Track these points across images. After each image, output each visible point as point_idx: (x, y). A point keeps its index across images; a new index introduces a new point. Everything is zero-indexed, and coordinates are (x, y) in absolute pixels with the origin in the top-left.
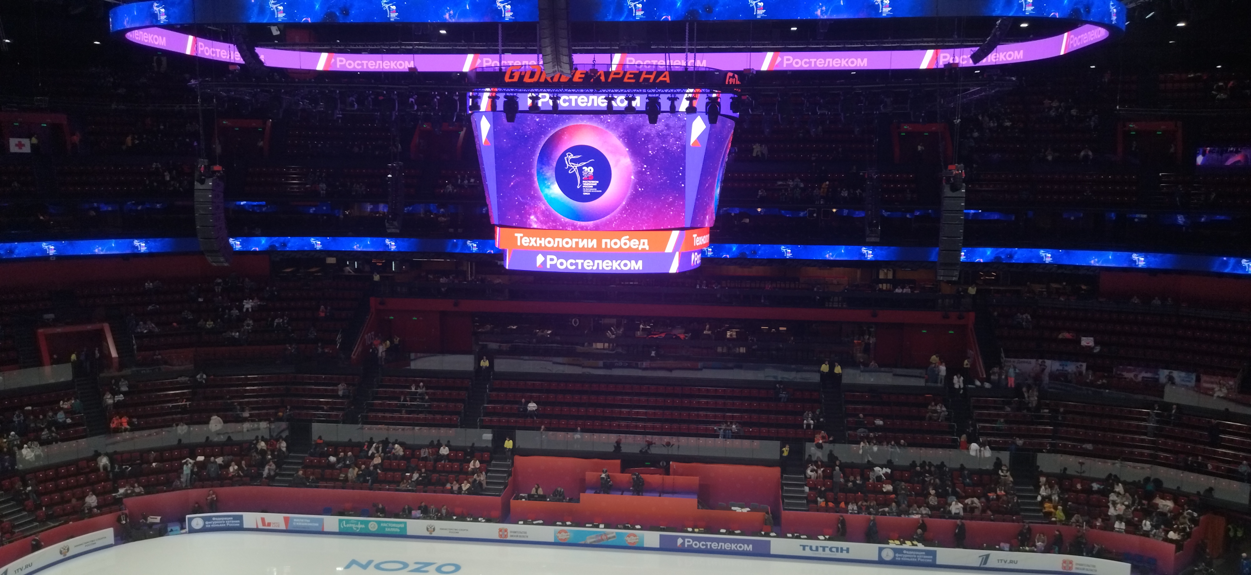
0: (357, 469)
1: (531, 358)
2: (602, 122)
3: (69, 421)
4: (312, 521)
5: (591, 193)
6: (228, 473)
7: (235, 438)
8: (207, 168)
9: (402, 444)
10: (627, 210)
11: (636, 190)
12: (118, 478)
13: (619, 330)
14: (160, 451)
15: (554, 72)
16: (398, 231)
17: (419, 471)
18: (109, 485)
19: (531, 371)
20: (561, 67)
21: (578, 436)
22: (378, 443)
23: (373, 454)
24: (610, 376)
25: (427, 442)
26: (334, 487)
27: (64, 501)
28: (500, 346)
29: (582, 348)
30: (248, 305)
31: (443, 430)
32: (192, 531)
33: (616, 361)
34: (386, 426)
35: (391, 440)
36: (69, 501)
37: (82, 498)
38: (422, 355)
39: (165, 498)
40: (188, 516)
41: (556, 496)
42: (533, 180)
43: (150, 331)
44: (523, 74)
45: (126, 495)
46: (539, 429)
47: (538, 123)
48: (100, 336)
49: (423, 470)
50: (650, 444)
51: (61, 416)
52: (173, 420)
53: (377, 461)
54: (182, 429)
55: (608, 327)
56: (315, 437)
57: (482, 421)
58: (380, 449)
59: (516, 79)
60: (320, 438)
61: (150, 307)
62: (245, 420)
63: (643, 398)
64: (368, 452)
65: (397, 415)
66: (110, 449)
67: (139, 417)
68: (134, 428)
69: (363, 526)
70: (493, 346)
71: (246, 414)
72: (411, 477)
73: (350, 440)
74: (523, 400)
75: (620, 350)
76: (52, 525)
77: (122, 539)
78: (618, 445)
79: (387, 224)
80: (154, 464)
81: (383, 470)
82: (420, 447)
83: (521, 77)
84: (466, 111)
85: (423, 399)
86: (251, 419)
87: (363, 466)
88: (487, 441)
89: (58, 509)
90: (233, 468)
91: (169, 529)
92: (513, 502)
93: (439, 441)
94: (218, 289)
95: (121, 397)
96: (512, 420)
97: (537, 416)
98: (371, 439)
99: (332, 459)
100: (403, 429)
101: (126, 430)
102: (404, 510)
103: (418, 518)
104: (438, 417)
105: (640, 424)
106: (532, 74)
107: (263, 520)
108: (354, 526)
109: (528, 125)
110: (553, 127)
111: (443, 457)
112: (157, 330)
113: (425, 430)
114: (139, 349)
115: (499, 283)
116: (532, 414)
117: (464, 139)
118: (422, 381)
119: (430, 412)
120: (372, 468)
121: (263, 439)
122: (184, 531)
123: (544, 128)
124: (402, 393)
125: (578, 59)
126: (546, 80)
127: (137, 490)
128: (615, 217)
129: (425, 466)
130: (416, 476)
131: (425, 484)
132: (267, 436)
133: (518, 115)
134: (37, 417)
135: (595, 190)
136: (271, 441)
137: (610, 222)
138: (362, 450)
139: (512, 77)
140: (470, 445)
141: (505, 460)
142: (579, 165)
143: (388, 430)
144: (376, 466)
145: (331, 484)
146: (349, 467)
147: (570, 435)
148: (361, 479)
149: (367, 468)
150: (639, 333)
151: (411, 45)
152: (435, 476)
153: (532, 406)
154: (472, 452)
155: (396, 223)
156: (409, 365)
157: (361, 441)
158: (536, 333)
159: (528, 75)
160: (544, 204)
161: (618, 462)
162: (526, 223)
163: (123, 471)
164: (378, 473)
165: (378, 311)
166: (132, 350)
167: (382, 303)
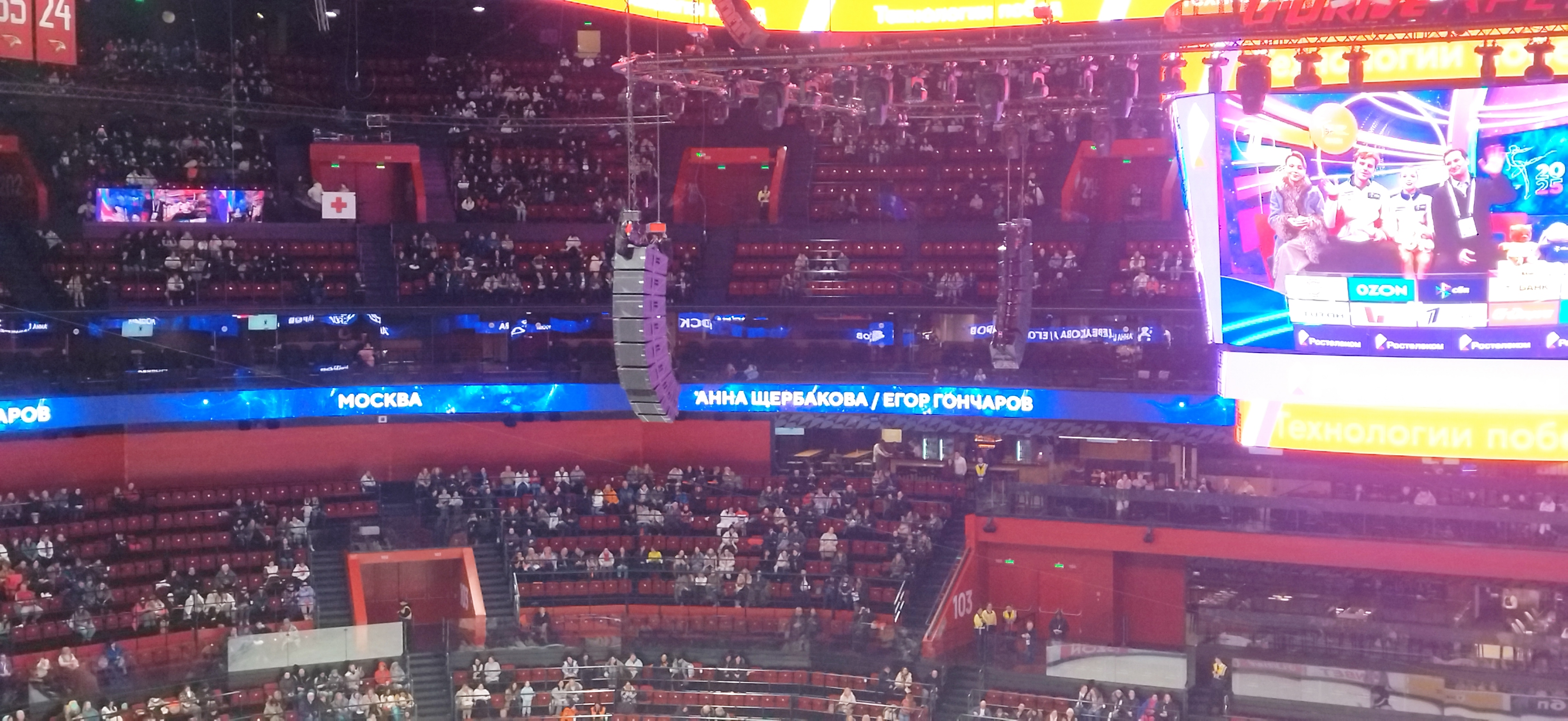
8: (638, 227)
13: (1544, 618)
43: (545, 567)
79: (993, 352)
84: (1155, 95)
114: (526, 602)
118: (1071, 705)
126: (1335, 15)
133: (1269, 98)
155: (1011, 348)
156: (1046, 668)
159: (1294, 10)
165: (983, 547)
166: (512, 605)
167: (991, 529)
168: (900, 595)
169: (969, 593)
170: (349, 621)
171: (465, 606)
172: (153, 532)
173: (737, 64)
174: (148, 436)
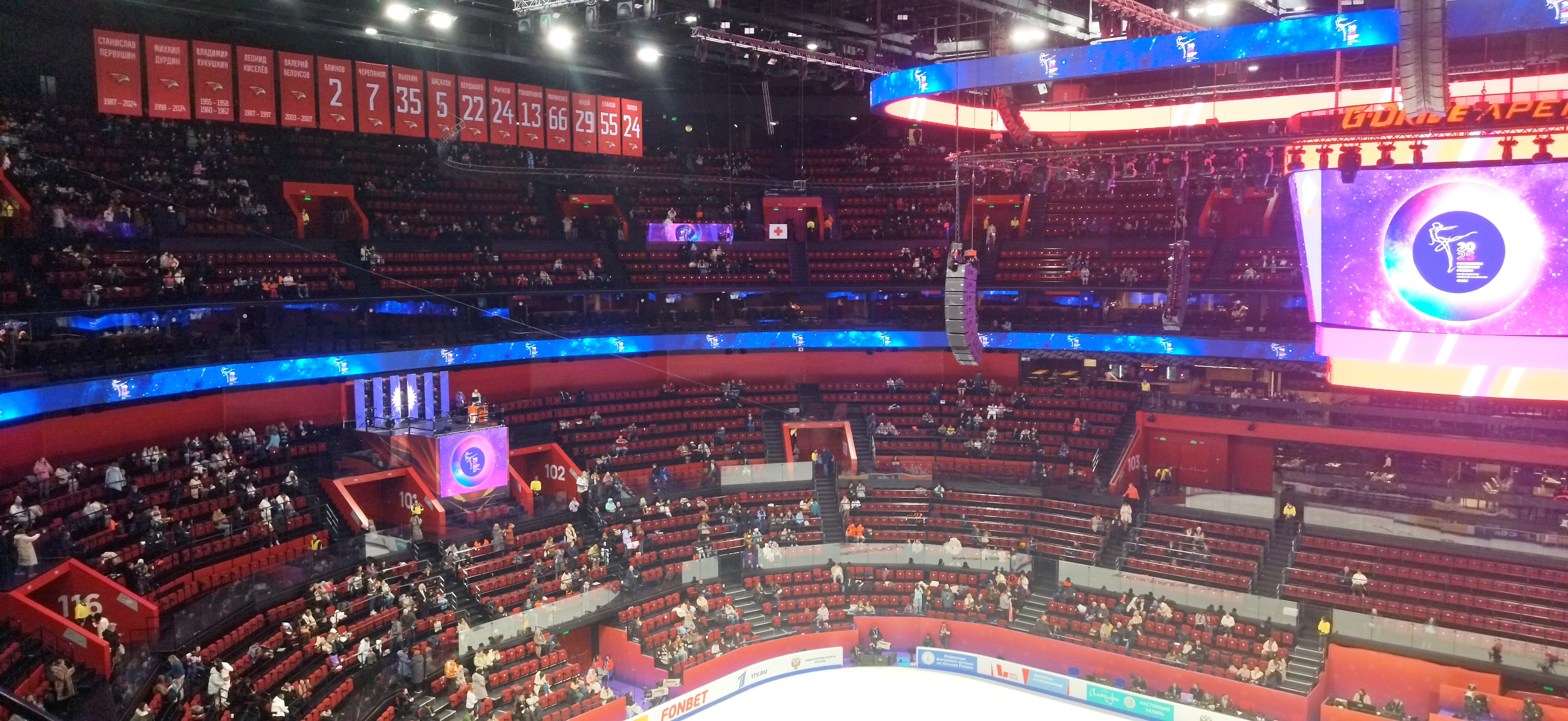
0: (1111, 626)
1: (1360, 510)
2: (1492, 176)
3: (807, 523)
4: (1056, 680)
5: (1470, 280)
6: (962, 605)
7: (973, 565)
8: (961, 253)
9: (1170, 604)
10: (1530, 305)
11: (1547, 275)
12: (852, 593)
13: (1506, 482)
14: (894, 568)
15: (1418, 111)
16: (1178, 329)
17: (1193, 641)
18: (841, 598)
19: (1360, 528)
20: (1429, 102)
21: (1430, 629)
22: (1139, 597)
23: (1132, 610)
24: (1488, 549)
25: (1205, 607)
26: (1083, 644)
27: (798, 609)
28: (1312, 490)
29: (1442, 504)
30: (993, 411)
31: (1227, 594)
32: (922, 666)
33: (1498, 528)
34: (1151, 578)
35: (1157, 596)
36: (803, 610)
37: (814, 609)
38: (1201, 490)
39: (895, 622)
40: (918, 648)
41: (1391, 710)
42: (1378, 262)
43: (890, 434)
44: (1370, 116)
45: (858, 613)
46: (1368, 612)
47: (1390, 182)
48: (839, 434)
49: (1198, 642)
50: (1553, 660)
51: (799, 518)
52: (909, 536)
53: (1137, 620)
54: (917, 547)
55: (1487, 477)
56: (1062, 578)
57: (1283, 589)
58: (1142, 605)
59: (1358, 124)
60: (1068, 580)
61: (891, 407)
62: (983, 546)
63: (1544, 589)
64: (1126, 606)
65: (1165, 565)
66: (845, 560)
67: (874, 528)
68: (869, 540)
69: (1117, 700)
70: (1303, 488)
71: (985, 539)
72: (1181, 648)
73: (1104, 588)
74: (1347, 569)
75: (1505, 512)
76: (786, 633)
77: (852, 662)
78: (1496, 653)
79: (1164, 320)
80: (887, 583)
81: (1145, 632)
82: (1194, 611)
83: (1368, 120)
84: (1282, 170)
85: (1201, 549)
86: (991, 545)
87: (1119, 624)
88: (1288, 617)
89: (792, 617)
90: (969, 601)
91: (898, 659)
92: (1324, 707)
93: (1221, 607)
94: (961, 391)
95: (857, 504)
96: (1328, 594)
97: (1366, 594)
98: (1131, 590)
99: (1082, 608)
100: (1172, 585)
101: (860, 541)
102: (1171, 690)
103: (1190, 704)
104: (1221, 575)
105: (1538, 628)
106: (1385, 115)
107: (999, 667)
108: (1106, 697)
109: (1374, 186)
110: (1413, 186)
111: (1225, 629)
112: (896, 433)
113: (1202, 590)
114: (879, 453)
115: (1317, 403)
116: (1358, 590)
117: (1275, 207)
118: (1200, 525)
119: (1209, 567)
120: (1130, 628)
121: (1003, 572)
122: (913, 664)
123: (1399, 188)
124: (1172, 537)
125: (1458, 89)
126: (1405, 122)
127: (868, 609)
128: (1508, 314)
129: (1201, 638)
130: (1187, 648)
131: (1199, 660)
132: (1007, 569)
133: (1360, 173)
134: (777, 516)
135: (1477, 276)
136: (1012, 575)
137: (1501, 322)
138: (1118, 603)
139: (1353, 121)
140: (1266, 619)
141: (1316, 647)
142: (1453, 240)
143: (1152, 582)
144: (1135, 627)
145: (1079, 639)
146: (1101, 621)
147: (1417, 627)
148: (1117, 640)
149: (1125, 626)
150: (1540, 491)
151: (1210, 90)
152: (1214, 653)
153: (1359, 579)
154: (1266, 629)
155: (1175, 319)
156: (1184, 502)
157: (1118, 591)
158: (1369, 477)
159: (1377, 117)
160: (1394, 295)
161: (1497, 677)
162: (1363, 321)
163: (855, 586)
164: (1137, 636)
165: (1146, 430)
166: (871, 453)
167: (1152, 420)
168: (1096, 456)
169: (1138, 456)
170: (783, 459)
171: (845, 453)
172: (681, 409)
173: (1021, 156)
174: (680, 357)
